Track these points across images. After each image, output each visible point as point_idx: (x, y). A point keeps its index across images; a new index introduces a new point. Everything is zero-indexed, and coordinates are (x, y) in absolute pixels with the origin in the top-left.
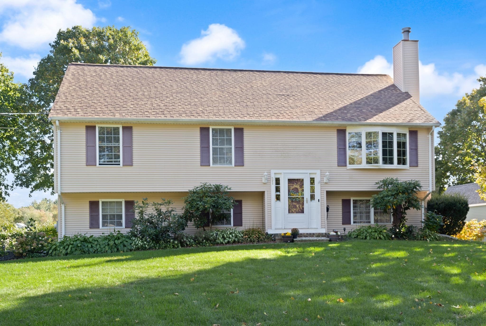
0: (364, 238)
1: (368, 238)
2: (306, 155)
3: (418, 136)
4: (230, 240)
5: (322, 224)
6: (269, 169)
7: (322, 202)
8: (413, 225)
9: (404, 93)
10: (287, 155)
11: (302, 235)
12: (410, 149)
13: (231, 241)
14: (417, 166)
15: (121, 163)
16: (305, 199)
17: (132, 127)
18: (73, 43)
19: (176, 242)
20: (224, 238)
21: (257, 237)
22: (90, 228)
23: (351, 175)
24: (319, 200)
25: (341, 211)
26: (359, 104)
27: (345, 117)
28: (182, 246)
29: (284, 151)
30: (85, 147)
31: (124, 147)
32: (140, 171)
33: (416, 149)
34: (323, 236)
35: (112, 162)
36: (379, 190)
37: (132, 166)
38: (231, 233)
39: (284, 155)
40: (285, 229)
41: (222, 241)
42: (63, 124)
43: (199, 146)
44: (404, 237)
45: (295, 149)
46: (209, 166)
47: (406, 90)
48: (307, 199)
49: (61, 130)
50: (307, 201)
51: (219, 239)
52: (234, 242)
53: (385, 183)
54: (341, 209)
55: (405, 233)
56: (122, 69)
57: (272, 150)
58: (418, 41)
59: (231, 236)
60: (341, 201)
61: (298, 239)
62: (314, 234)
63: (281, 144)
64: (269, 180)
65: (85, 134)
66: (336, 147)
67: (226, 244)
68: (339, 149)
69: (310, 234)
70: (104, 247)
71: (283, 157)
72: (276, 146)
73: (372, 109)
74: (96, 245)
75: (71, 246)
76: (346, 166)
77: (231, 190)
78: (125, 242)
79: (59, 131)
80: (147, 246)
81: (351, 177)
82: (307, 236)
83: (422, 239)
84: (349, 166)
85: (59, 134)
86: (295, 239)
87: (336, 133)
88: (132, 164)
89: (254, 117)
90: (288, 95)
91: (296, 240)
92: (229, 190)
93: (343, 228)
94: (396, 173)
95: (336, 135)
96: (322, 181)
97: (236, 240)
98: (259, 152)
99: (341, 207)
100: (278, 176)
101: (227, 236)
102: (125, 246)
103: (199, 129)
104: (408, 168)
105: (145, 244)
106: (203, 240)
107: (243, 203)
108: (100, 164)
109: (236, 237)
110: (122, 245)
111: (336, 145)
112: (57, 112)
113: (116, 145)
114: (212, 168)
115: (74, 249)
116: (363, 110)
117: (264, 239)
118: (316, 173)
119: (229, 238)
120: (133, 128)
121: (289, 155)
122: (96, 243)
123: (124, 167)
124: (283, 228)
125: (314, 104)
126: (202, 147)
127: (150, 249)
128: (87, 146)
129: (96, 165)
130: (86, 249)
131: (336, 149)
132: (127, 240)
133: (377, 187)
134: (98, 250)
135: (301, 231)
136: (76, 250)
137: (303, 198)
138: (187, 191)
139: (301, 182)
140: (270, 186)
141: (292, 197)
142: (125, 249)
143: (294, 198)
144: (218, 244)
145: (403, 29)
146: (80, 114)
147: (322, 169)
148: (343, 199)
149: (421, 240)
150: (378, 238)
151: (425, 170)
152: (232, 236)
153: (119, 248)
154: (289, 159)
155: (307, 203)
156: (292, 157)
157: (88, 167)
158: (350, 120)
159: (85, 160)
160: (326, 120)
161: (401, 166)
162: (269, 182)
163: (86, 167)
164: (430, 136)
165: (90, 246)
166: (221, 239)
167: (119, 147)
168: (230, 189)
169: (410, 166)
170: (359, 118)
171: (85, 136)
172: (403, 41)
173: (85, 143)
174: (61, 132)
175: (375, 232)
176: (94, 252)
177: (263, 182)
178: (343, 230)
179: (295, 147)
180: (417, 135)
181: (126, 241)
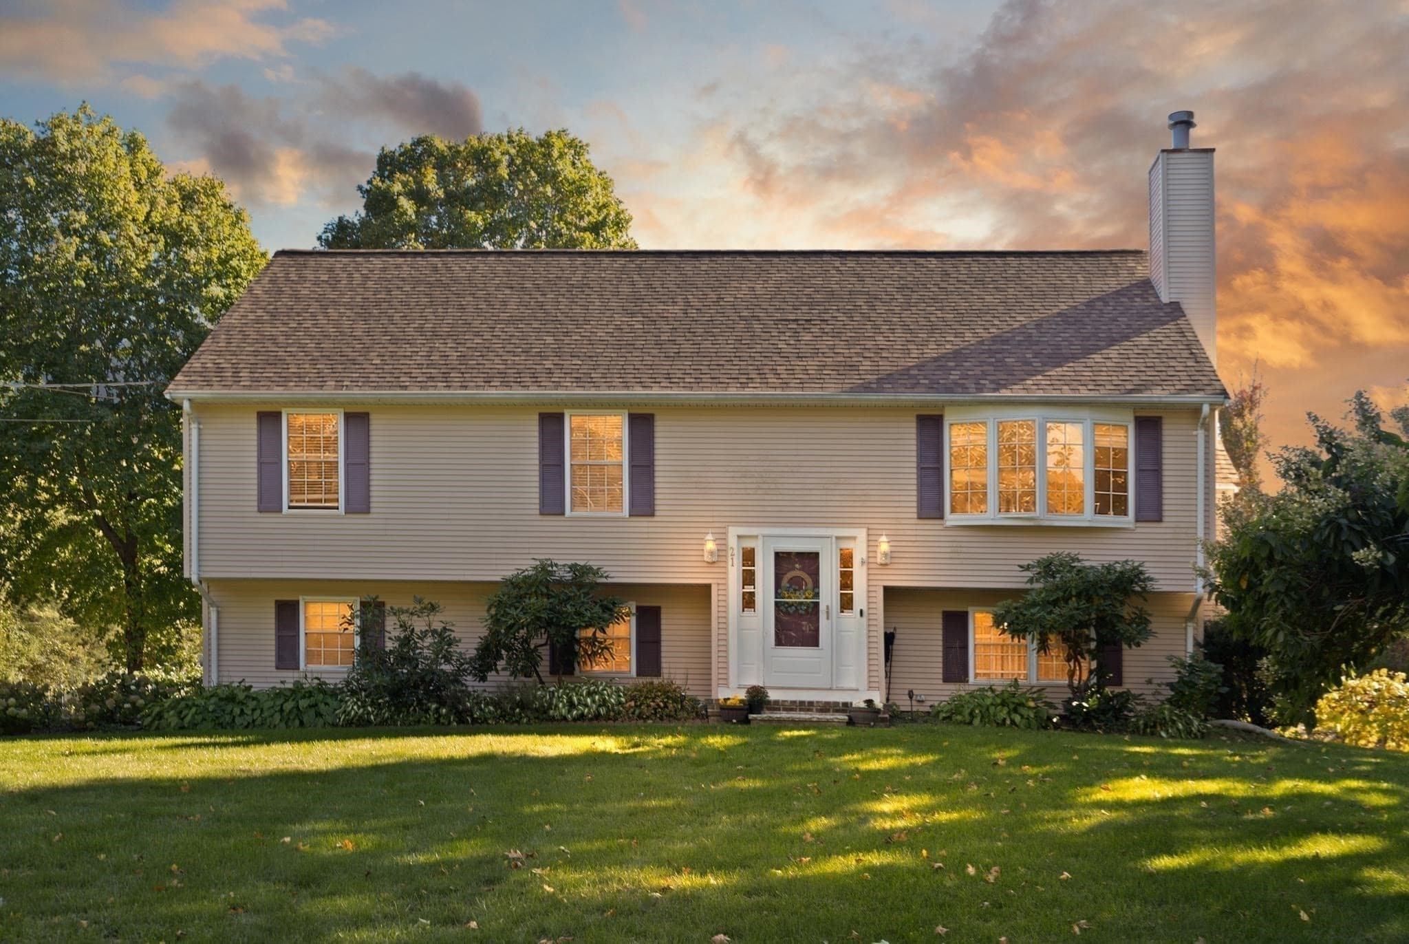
0: (968, 719)
1: (977, 721)
2: (826, 486)
3: (1165, 432)
4: (586, 710)
5: (872, 679)
6: (724, 525)
7: (872, 617)
8: (1133, 692)
9: (1166, 304)
10: (773, 486)
11: (777, 706)
12: (1139, 470)
13: (589, 712)
14: (1160, 520)
15: (342, 504)
16: (822, 608)
17: (367, 414)
18: (405, 184)
19: (444, 711)
20: (571, 705)
21: (658, 705)
22: (278, 668)
23: (959, 544)
24: (861, 611)
25: (941, 643)
26: (1006, 342)
27: (941, 381)
28: (461, 721)
29: (764, 475)
30: (255, 465)
31: (347, 465)
32: (387, 527)
33: (1158, 472)
34: (837, 711)
35: (320, 501)
36: (1028, 586)
37: (368, 512)
38: (589, 694)
39: (766, 486)
40: (764, 687)
41: (564, 711)
42: (201, 407)
43: (537, 462)
44: (1095, 723)
45: (795, 469)
46: (563, 514)
47: (1172, 296)
48: (828, 607)
49: (199, 424)
50: (828, 613)
51: (557, 706)
52: (597, 716)
53: (1047, 568)
54: (941, 638)
55: (1094, 710)
56: (400, 260)
57: (732, 474)
58: (1213, 150)
59: (589, 700)
60: (940, 616)
61: (766, 715)
62: (811, 703)
63: (756, 458)
64: (723, 553)
65: (255, 432)
66: (915, 465)
67: (575, 720)
68: (921, 469)
69: (802, 703)
70: (272, 716)
71: (760, 492)
72: (743, 463)
73: (1036, 355)
74: (254, 710)
75: (194, 710)
76: (942, 517)
77: (610, 580)
78: (322, 707)
79: (194, 426)
80: (372, 717)
81: (956, 550)
82: (791, 710)
83: (1148, 730)
84: (951, 519)
85: (195, 433)
86: (751, 716)
87: (914, 425)
88: (369, 508)
89: (681, 385)
90: (811, 320)
91: (756, 719)
92: (604, 580)
93: (907, 692)
94: (1094, 541)
95: (914, 430)
96: (871, 560)
97: (603, 711)
98: (695, 480)
99: (941, 632)
100: (749, 544)
101: (579, 700)
102: (319, 714)
103: (537, 417)
104: (1131, 526)
105: (369, 713)
106: (513, 709)
107: (663, 616)
108: (290, 508)
109: (604, 703)
110: (312, 712)
111: (915, 459)
112: (192, 378)
113: (330, 457)
114: (572, 519)
115: (199, 718)
116: (1007, 360)
117: (676, 711)
118: (854, 538)
119: (586, 705)
120: (372, 417)
121: (780, 486)
122: (252, 704)
123: (348, 516)
124: (761, 685)
125: (870, 344)
126: (544, 466)
127: (381, 723)
128: (261, 464)
129: (280, 511)
130: (228, 718)
131: (915, 470)
132: (329, 700)
133: (1026, 579)
134: (257, 723)
135: (773, 696)
136: (204, 719)
137: (817, 605)
138: (498, 579)
139: (810, 560)
140: (723, 570)
141: (787, 603)
142: (320, 721)
143: (791, 605)
144: (552, 719)
145: (1171, 117)
146: (242, 383)
147: (871, 526)
148: (945, 609)
149: (1145, 733)
150: (1008, 722)
151: (1184, 531)
152: (594, 701)
153: (305, 719)
154: (780, 497)
155: (828, 618)
156: (786, 492)
157: (262, 515)
158: (949, 390)
159: (256, 498)
160: (880, 390)
161: (1110, 520)
162: (724, 559)
163: (259, 515)
164: (1201, 433)
165: (237, 711)
166: (564, 707)
167: (337, 462)
168: (606, 577)
169: (1137, 521)
170: (982, 382)
171: (255, 438)
172: (1165, 154)
173: (256, 454)
174: (201, 426)
175: (1003, 704)
176: (247, 727)
177: (706, 559)
178: (907, 697)
179: (796, 464)
180: (1161, 429)
181: (326, 704)
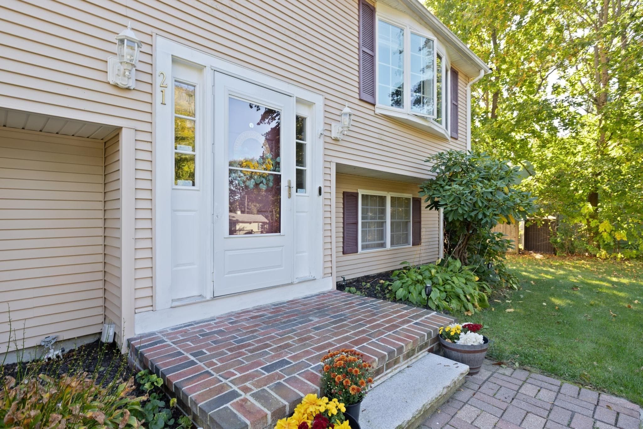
3: (459, 83)
5: (327, 265)
7: (327, 196)
12: (452, 103)
14: (457, 139)
16: (283, 183)
24: (320, 189)
33: (457, 107)
40: (214, 298)
48: (288, 182)
50: (288, 189)
60: (342, 196)
64: (146, 79)
68: (362, 52)
76: (374, 104)
84: (380, 107)
96: (327, 133)
99: (342, 211)
104: (450, 140)
124: (209, 296)
131: (357, 51)
147: (326, 96)
148: (345, 190)
151: (463, 148)
155: (289, 196)
164: (468, 89)
169: (451, 136)
177: (112, 79)
180: (458, 80)
